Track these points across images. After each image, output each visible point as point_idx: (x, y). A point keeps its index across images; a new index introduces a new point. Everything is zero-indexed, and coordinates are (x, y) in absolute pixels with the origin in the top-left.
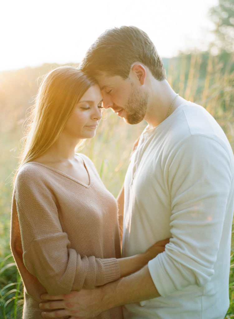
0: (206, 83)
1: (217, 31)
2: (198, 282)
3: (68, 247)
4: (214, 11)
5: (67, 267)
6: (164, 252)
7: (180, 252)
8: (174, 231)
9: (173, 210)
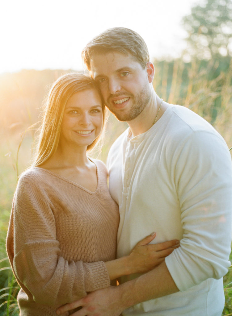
0: (189, 88)
1: (189, 40)
2: (216, 274)
3: (59, 255)
4: (186, 20)
5: (54, 273)
6: (179, 247)
7: (196, 246)
8: (187, 227)
9: (182, 207)
